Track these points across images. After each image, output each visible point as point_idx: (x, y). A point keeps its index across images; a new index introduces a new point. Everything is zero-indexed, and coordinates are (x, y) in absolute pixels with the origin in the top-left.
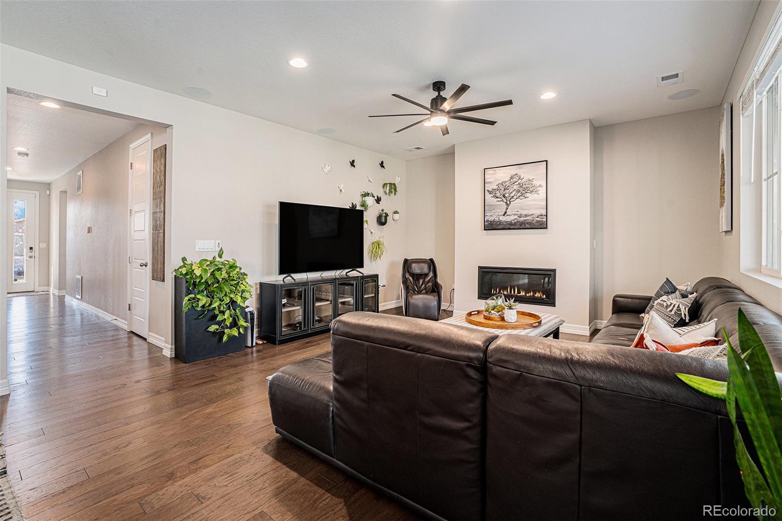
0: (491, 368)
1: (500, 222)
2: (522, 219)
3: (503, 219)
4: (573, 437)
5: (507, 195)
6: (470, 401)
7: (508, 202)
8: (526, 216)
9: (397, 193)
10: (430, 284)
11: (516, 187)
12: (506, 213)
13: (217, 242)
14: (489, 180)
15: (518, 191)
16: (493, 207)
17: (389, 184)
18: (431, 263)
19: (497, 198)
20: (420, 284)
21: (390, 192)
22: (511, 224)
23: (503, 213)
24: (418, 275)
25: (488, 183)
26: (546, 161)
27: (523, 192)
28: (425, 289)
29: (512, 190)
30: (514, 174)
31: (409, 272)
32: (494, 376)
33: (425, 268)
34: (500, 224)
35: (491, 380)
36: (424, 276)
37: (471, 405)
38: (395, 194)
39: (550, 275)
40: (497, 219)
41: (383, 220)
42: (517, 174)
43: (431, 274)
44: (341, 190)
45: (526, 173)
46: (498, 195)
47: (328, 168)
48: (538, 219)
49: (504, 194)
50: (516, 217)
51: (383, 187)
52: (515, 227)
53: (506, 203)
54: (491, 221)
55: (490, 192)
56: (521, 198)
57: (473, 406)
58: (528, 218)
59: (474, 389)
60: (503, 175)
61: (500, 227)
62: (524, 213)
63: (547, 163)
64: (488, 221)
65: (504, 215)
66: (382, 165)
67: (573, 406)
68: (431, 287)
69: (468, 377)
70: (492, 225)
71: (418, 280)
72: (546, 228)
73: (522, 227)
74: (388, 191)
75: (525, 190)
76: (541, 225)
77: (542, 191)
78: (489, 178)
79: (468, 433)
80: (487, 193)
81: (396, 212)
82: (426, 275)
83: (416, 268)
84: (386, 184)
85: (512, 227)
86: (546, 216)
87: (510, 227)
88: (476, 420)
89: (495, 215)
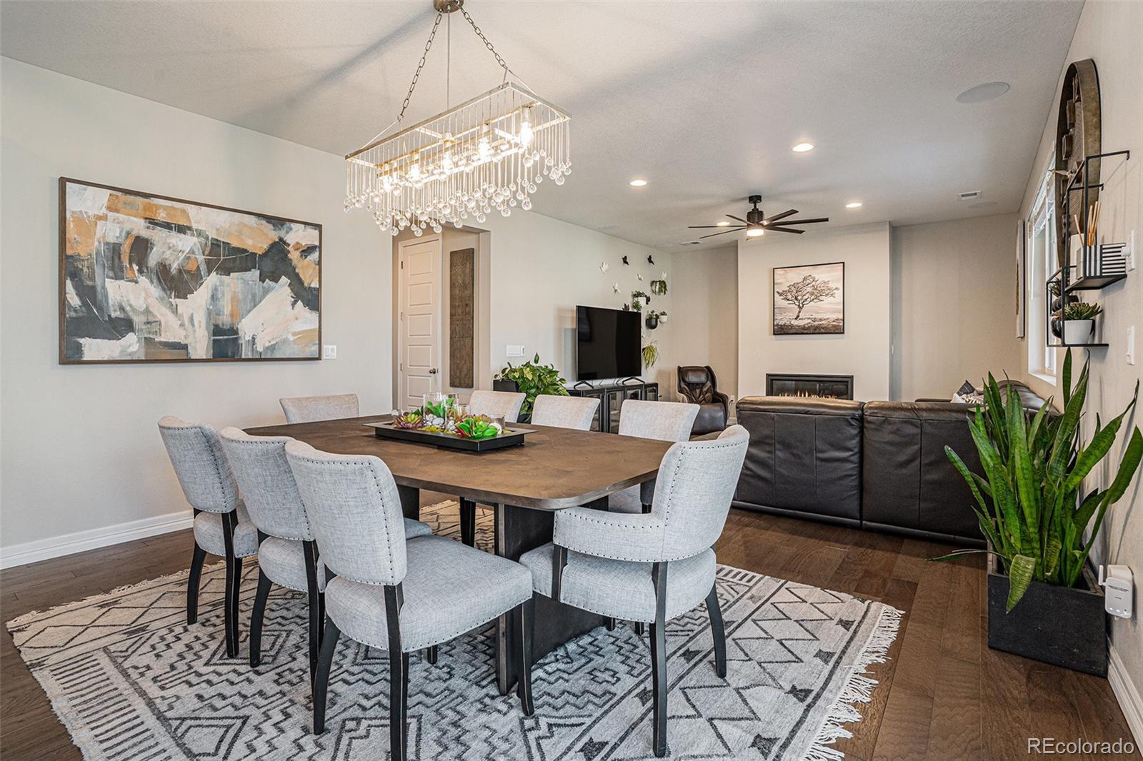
0: (867, 419)
1: (792, 326)
2: (816, 323)
3: (795, 323)
4: (916, 447)
5: (799, 298)
6: (853, 439)
7: (801, 305)
8: (821, 320)
9: (666, 292)
10: (708, 394)
11: (809, 289)
12: (798, 316)
13: (522, 347)
14: (779, 281)
15: (812, 294)
16: (783, 309)
17: (659, 281)
18: (709, 371)
19: (788, 300)
20: (698, 394)
21: (660, 291)
22: (804, 328)
23: (795, 317)
24: (693, 384)
25: (778, 284)
26: (843, 263)
27: (818, 295)
28: (704, 399)
29: (806, 292)
30: (808, 275)
31: (684, 381)
32: (869, 422)
33: (702, 378)
34: (791, 328)
35: (866, 425)
36: (701, 386)
37: (854, 442)
38: (665, 293)
39: (847, 382)
40: (788, 323)
41: (654, 323)
42: (810, 276)
43: (709, 384)
44: (616, 291)
45: (821, 275)
46: (789, 297)
47: (605, 267)
48: (834, 323)
49: (796, 295)
50: (810, 321)
51: (652, 285)
52: (808, 332)
53: (799, 306)
54: (781, 326)
55: (780, 294)
56: (815, 301)
57: (854, 443)
58: (823, 322)
59: (855, 432)
60: (795, 277)
61: (791, 331)
62: (818, 316)
63: (844, 266)
64: (777, 325)
65: (796, 319)
66: (650, 260)
67: (918, 431)
68: (711, 397)
69: (852, 425)
70: (783, 329)
71: (695, 389)
72: (843, 333)
73: (816, 332)
74: (657, 290)
75: (818, 294)
76: (838, 330)
77: (839, 293)
78: (779, 279)
79: (852, 458)
80: (776, 295)
81: (664, 314)
82: (703, 384)
83: (692, 378)
84: (654, 282)
85: (805, 332)
86: (843, 320)
87: (803, 331)
88: (856, 450)
89: (785, 319)
